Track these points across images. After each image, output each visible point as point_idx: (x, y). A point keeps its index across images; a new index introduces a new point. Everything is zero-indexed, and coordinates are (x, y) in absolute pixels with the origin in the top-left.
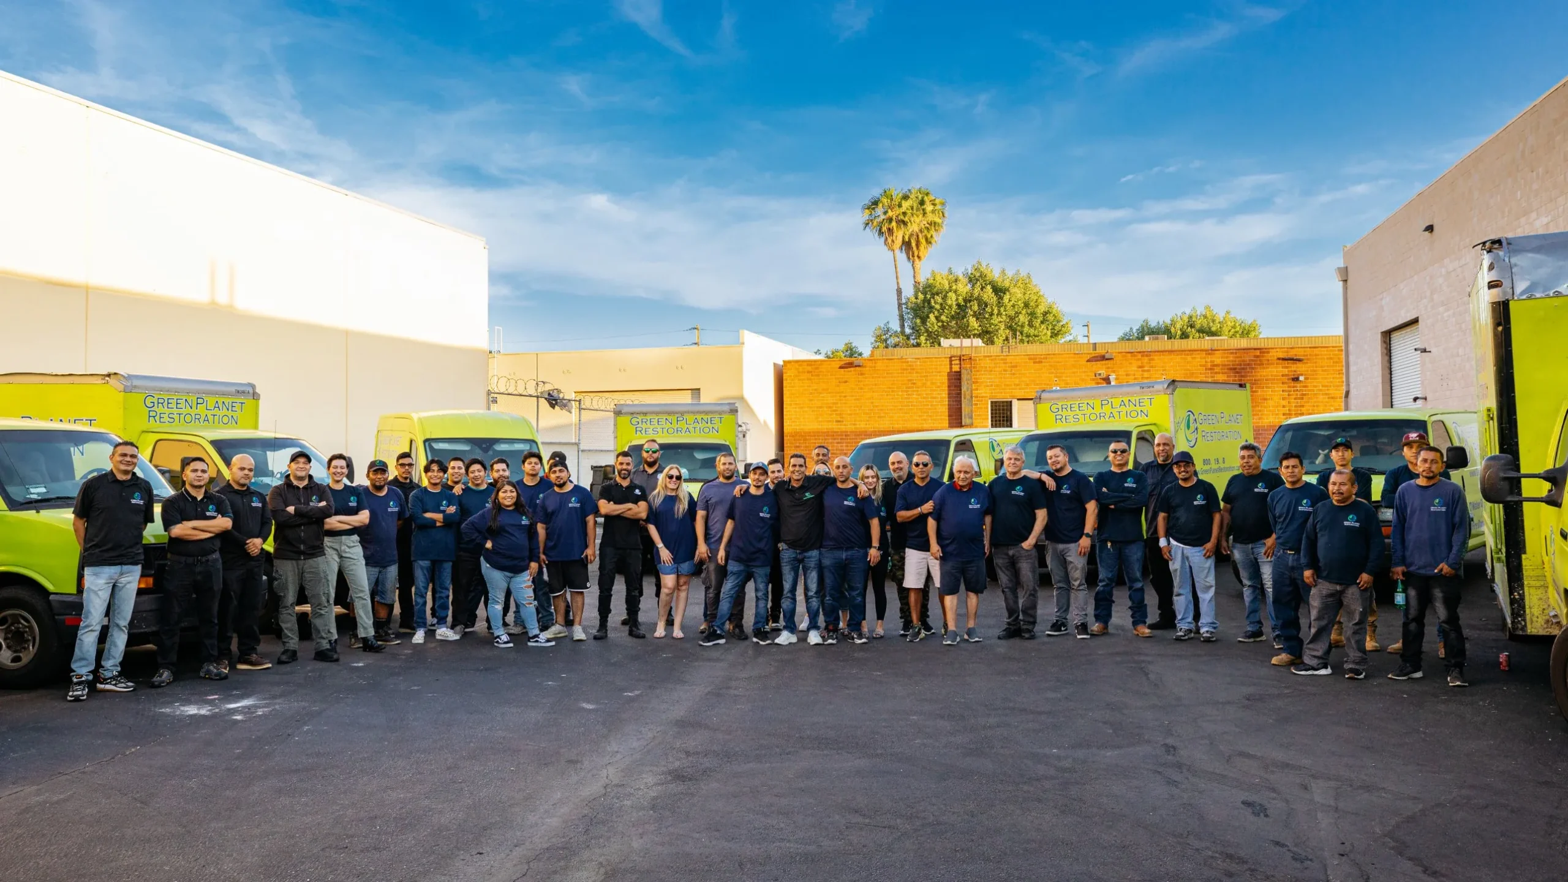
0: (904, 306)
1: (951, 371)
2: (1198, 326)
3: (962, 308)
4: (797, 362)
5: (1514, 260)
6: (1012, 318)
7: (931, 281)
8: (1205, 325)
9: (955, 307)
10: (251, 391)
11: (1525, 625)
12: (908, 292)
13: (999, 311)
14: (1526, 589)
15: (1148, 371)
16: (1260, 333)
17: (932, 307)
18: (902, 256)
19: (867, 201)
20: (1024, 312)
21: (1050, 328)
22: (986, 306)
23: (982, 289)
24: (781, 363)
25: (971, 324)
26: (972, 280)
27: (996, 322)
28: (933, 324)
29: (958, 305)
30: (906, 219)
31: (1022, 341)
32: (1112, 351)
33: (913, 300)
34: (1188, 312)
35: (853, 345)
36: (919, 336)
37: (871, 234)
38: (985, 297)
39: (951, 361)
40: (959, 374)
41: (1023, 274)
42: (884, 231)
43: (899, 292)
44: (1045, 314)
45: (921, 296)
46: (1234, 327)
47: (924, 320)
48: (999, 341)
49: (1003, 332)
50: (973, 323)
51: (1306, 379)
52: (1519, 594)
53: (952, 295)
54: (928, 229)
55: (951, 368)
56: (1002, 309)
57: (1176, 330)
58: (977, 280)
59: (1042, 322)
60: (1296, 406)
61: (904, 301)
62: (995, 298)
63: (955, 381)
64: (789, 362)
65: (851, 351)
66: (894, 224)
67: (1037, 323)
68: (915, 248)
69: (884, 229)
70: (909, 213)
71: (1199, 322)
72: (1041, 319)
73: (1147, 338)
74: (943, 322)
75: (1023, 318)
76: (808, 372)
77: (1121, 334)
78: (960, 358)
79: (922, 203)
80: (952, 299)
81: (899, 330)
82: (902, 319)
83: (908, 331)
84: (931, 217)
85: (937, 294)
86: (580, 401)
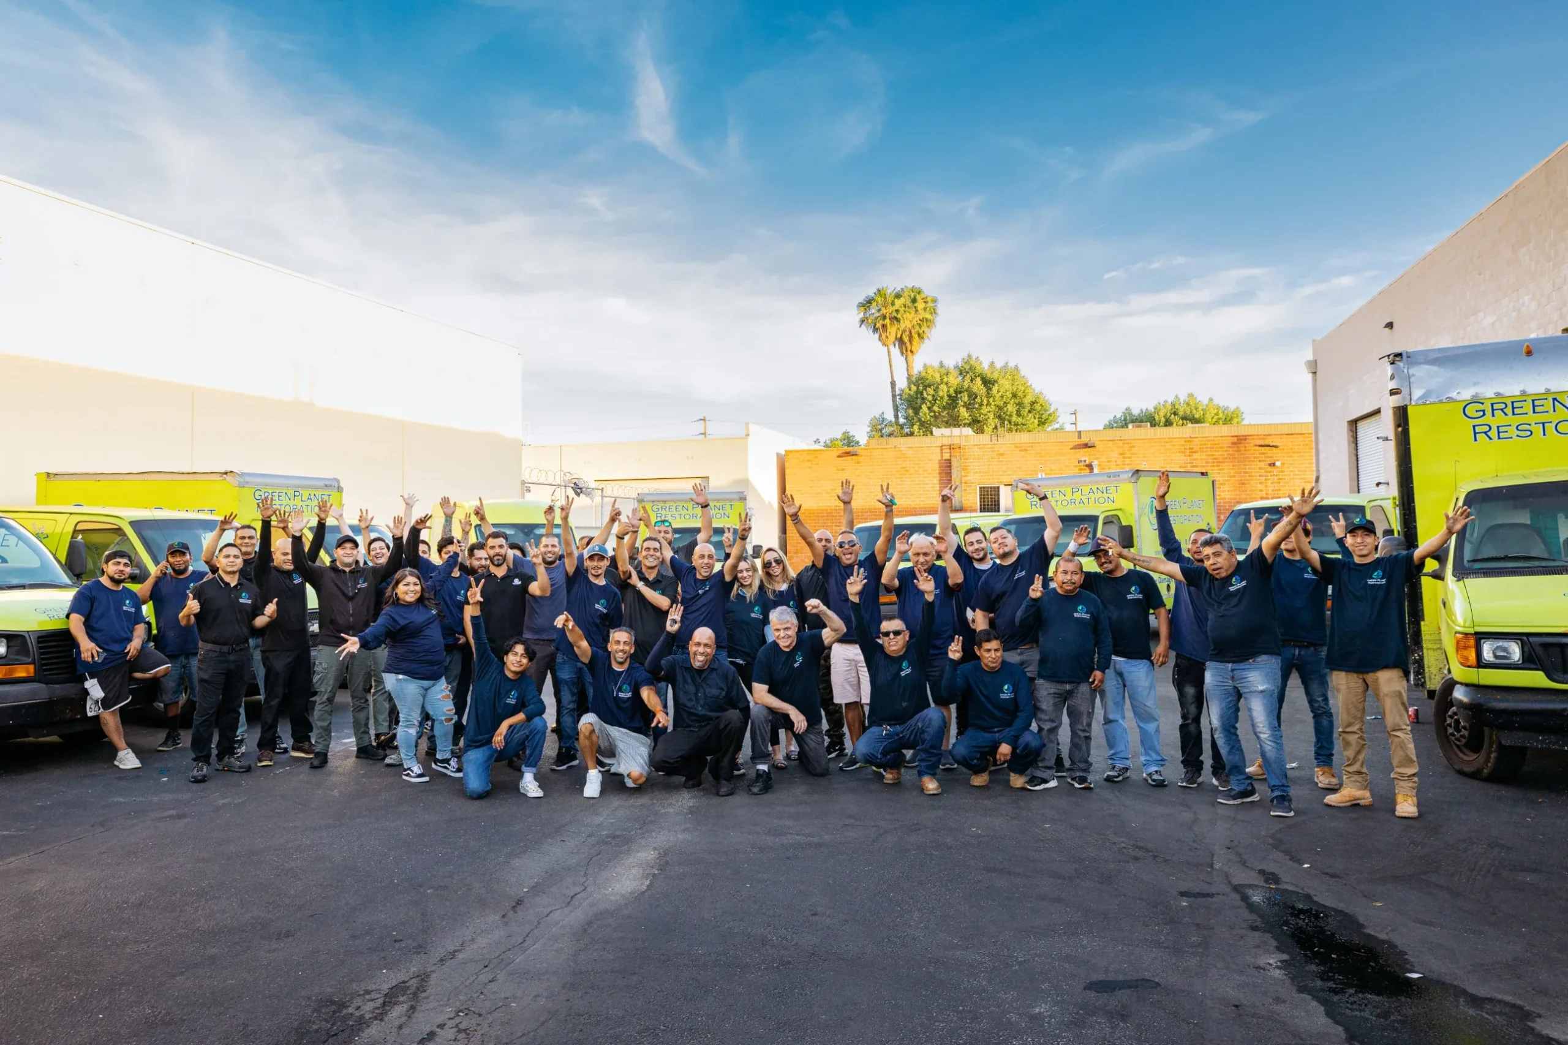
0: (898, 397)
1: (942, 459)
2: (1181, 413)
3: (953, 400)
4: (797, 451)
5: (1411, 371)
6: (1000, 408)
7: (923, 374)
8: (1188, 412)
9: (946, 398)
10: (336, 485)
11: (1425, 682)
12: (902, 383)
13: (988, 401)
14: (1425, 651)
15: (1130, 458)
16: (1243, 419)
17: (923, 399)
18: (895, 351)
19: (861, 299)
20: (1012, 402)
21: (1037, 416)
22: (976, 397)
23: (972, 381)
24: (783, 453)
25: (962, 414)
26: (962, 372)
27: (986, 412)
28: (925, 414)
29: (949, 396)
30: (899, 316)
31: (1010, 430)
32: (1094, 439)
33: (907, 391)
34: (1170, 399)
35: (851, 434)
36: (913, 425)
37: (866, 333)
38: (975, 389)
39: (942, 450)
40: (949, 462)
41: (1012, 365)
42: (879, 328)
43: (893, 384)
44: (1033, 403)
45: (914, 388)
46: (1217, 414)
47: (917, 410)
48: (988, 429)
49: (992, 422)
50: (964, 413)
51: (1283, 464)
52: (1419, 655)
53: (943, 387)
54: (920, 326)
55: (942, 456)
56: (991, 400)
57: (1160, 418)
58: (967, 373)
59: (1030, 412)
60: (1273, 490)
61: (898, 392)
62: (985, 390)
63: (946, 467)
64: (791, 451)
65: (848, 440)
66: (887, 321)
67: (1025, 412)
68: (908, 344)
69: (878, 325)
70: (902, 310)
71: (1182, 409)
72: (1029, 408)
73: (1130, 426)
74: (935, 412)
75: (1011, 408)
76: (809, 461)
77: (1106, 421)
78: (951, 447)
79: (914, 301)
80: (943, 391)
81: (893, 420)
82: (896, 409)
83: (902, 420)
84: (922, 314)
85: (929, 386)
86: (602, 490)
